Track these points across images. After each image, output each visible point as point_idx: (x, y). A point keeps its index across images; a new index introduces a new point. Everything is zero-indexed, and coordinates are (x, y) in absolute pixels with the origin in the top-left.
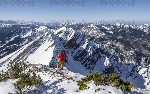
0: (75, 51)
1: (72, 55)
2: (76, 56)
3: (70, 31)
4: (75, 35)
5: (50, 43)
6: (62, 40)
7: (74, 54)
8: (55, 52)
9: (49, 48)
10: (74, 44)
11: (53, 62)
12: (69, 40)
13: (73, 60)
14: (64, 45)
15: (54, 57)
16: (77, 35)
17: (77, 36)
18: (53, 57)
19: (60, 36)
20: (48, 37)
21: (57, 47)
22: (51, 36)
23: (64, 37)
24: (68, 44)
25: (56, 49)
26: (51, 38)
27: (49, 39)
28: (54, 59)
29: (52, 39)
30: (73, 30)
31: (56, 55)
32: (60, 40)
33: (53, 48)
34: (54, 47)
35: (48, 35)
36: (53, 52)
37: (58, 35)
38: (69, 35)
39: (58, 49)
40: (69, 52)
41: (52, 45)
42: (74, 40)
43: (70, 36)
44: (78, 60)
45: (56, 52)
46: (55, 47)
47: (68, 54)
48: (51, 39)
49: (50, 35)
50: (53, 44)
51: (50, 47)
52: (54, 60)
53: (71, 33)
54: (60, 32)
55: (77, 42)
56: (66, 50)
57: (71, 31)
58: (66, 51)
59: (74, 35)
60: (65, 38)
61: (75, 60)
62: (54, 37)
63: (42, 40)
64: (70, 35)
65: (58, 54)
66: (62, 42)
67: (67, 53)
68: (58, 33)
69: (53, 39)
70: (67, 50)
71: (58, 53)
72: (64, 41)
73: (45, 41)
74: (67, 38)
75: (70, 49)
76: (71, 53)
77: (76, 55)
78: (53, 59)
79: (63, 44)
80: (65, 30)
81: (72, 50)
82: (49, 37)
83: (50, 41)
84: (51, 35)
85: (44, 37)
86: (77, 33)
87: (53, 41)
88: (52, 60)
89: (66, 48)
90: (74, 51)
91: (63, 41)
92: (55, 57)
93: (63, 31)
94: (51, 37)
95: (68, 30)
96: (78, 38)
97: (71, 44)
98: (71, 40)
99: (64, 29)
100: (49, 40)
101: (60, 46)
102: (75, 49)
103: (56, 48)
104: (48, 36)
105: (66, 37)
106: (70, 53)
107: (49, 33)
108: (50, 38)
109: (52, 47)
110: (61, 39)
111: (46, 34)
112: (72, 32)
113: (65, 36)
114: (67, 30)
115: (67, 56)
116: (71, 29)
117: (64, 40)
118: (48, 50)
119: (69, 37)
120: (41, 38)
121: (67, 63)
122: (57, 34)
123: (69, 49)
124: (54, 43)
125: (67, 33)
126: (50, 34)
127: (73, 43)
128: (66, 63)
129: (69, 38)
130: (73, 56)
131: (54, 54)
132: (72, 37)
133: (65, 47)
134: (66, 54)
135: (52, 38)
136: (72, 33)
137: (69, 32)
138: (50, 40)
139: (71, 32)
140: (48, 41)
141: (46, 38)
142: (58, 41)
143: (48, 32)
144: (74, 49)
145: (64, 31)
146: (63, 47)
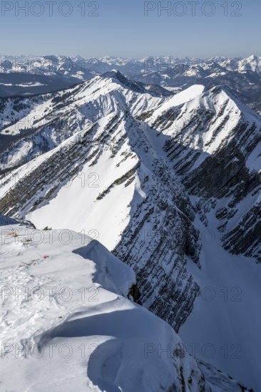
0: (239, 206)
1: (221, 228)
2: (242, 232)
3: (218, 110)
4: (239, 129)
5: (118, 165)
6: (177, 151)
7: (233, 223)
8: (137, 206)
9: (111, 186)
10: (232, 173)
11: (125, 249)
12: (210, 150)
13: (226, 248)
14: (186, 178)
15: (133, 229)
16: (253, 128)
17: (252, 137)
18: (128, 230)
19: (170, 132)
20: (113, 136)
21: (152, 183)
22: (124, 132)
23: (185, 139)
24: (204, 172)
25: (143, 195)
26: (127, 140)
27: (118, 148)
28: (133, 237)
29: (129, 147)
30: (232, 104)
31: (140, 219)
32: (167, 150)
33: (132, 187)
34: (136, 182)
35: (111, 127)
36: (131, 204)
37: (159, 129)
38: (213, 128)
39: (152, 192)
40: (206, 211)
41: (126, 176)
42: (236, 155)
43: (215, 134)
44: (248, 255)
45: (145, 206)
46: (139, 185)
47: (202, 219)
48: (126, 147)
49: (122, 126)
50: (133, 171)
51: (117, 182)
52: (130, 243)
53: (222, 118)
54: (171, 115)
55: (247, 166)
56: (194, 200)
57: (223, 110)
58: (193, 204)
59: (235, 130)
60: (192, 141)
61: (236, 251)
62: (140, 136)
63: (85, 149)
64: (219, 129)
65: (153, 215)
66: (176, 161)
67: (197, 216)
68: (161, 119)
69: (133, 146)
70: (198, 199)
71: (151, 211)
72: (187, 157)
73: (99, 153)
74: (200, 141)
75: (213, 199)
76: (219, 216)
77: (242, 228)
78: (127, 239)
79: (180, 172)
80: (195, 105)
81: (224, 202)
82: (118, 137)
83: (119, 157)
84: (128, 127)
85: (96, 136)
86: (251, 120)
87: (134, 154)
88: (120, 243)
89: (192, 193)
90: (230, 210)
91: (183, 155)
92: (137, 231)
93: (183, 109)
94: (125, 136)
95: (208, 102)
96: (254, 146)
97: (218, 170)
98: (221, 153)
99: (190, 97)
100: (115, 153)
101: (165, 181)
102: (238, 198)
103: (142, 187)
104: (111, 131)
105: (197, 139)
106: (211, 216)
107: (117, 117)
108: (121, 141)
109: (126, 185)
110: (170, 146)
111: (104, 122)
112: (226, 113)
113: (194, 133)
114: (202, 105)
115: (195, 231)
116: (223, 97)
117: (186, 152)
118: (107, 195)
119: (213, 139)
120: (84, 142)
121: (196, 261)
122: (153, 125)
123: (208, 197)
124: (138, 166)
125: (203, 118)
126: (123, 123)
127: (230, 167)
128: (190, 262)
129: (212, 145)
130: (225, 233)
131: (134, 215)
132: (228, 137)
133: (188, 186)
134: (192, 219)
135: (129, 144)
136: (227, 118)
137: (213, 114)
138: (120, 152)
139: (221, 114)
140: (111, 153)
141: (104, 139)
142: (155, 156)
143: (112, 115)
144: (231, 198)
145: (189, 110)
146: (179, 188)
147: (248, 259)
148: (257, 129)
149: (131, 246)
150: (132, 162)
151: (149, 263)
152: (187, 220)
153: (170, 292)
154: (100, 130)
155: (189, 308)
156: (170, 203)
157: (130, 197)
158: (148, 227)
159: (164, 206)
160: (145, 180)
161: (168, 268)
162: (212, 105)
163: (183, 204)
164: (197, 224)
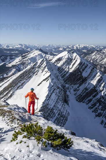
0: (80, 87)
1: (75, 94)
2: (82, 95)
3: (74, 58)
4: (80, 64)
5: (44, 75)
6: (61, 71)
7: (79, 93)
8: (50, 88)
9: (42, 82)
10: (78, 77)
11: (47, 101)
12: (71, 71)
13: (77, 100)
14: (64, 79)
15: (49, 95)
16: (84, 64)
17: (84, 66)
18: (48, 95)
19: (59, 65)
20: (42, 66)
21: (54, 80)
22: (46, 65)
23: (64, 67)
24: (70, 77)
25: (52, 84)
26: (47, 67)
27: (44, 70)
28: (49, 97)
29: (47, 69)
30: (78, 56)
31: (51, 92)
32: (58, 70)
33: (49, 82)
34: (50, 80)
35: (42, 63)
36: (48, 87)
37: (56, 64)
38: (72, 63)
39: (55, 83)
40: (71, 89)
41: (47, 78)
42: (79, 72)
43: (73, 65)
44: (84, 102)
45: (53, 88)
46: (51, 81)
47: (69, 92)
48: (46, 69)
49: (45, 63)
50: (49, 77)
51: (44, 80)
52: (48, 99)
53: (74, 61)
54: (59, 60)
55: (83, 75)
56: (67, 86)
57: (75, 58)
58: (67, 87)
59: (79, 64)
60: (66, 68)
61: (80, 101)
62: (51, 67)
63: (33, 70)
64: (74, 64)
65: (55, 91)
66: (61, 74)
67: (68, 91)
68: (56, 61)
69: (49, 69)
70: (68, 85)
71: (55, 89)
72: (64, 73)
74: (68, 68)
75: (72, 85)
76: (74, 91)
77: (82, 94)
78: (48, 98)
79: (62, 77)
80: (67, 57)
81: (76, 86)
82: (44, 66)
83: (44, 73)
84: (47, 63)
85: (37, 66)
86: (83, 61)
87: (49, 71)
88: (45, 100)
89: (66, 83)
90: (78, 89)
91: (63, 72)
92: (50, 96)
93: (63, 58)
94: (46, 66)
95: (71, 56)
96: (84, 69)
97: (74, 77)
98: (74, 71)
99: (65, 55)
100: (43, 71)
101: (58, 80)
102: (80, 85)
103: (52, 82)
104: (41, 64)
105: (67, 67)
106: (72, 91)
107: (43, 60)
108: (45, 68)
109: (47, 81)
110: (60, 69)
111: (39, 62)
112: (76, 59)
113: (66, 65)
114: (69, 56)
115: (67, 95)
116: (75, 54)
118: (41, 84)
119: (72, 67)
120: (33, 68)
121: (68, 104)
122: (54, 63)
123: (71, 85)
124: (50, 75)
125: (69, 61)
126: (45, 62)
127: (77, 76)
128: (66, 105)
129: (72, 69)
130: (77, 95)
131: (49, 91)
132: (77, 66)
133: (65, 81)
134: (66, 92)
135: (47, 68)
136: (76, 61)
137: (72, 59)
138: (44, 71)
139: (74, 59)
140: (42, 71)
141: (39, 67)
142: (55, 72)
143: (42, 59)
144: (78, 85)
145: (65, 58)
146: (63, 82)
147: (83, 104)
148: (85, 64)
149: (49, 100)
150: (48, 74)
151: (54, 106)
152: (65, 92)
153: (61, 115)
154: (38, 64)
155: (66, 120)
156: (60, 87)
157: (48, 85)
158: (54, 94)
159: (58, 88)
160: (52, 80)
161: (60, 107)
162: (72, 57)
163: (64, 87)
164: (68, 93)
